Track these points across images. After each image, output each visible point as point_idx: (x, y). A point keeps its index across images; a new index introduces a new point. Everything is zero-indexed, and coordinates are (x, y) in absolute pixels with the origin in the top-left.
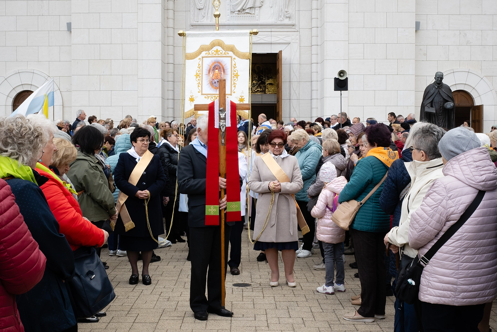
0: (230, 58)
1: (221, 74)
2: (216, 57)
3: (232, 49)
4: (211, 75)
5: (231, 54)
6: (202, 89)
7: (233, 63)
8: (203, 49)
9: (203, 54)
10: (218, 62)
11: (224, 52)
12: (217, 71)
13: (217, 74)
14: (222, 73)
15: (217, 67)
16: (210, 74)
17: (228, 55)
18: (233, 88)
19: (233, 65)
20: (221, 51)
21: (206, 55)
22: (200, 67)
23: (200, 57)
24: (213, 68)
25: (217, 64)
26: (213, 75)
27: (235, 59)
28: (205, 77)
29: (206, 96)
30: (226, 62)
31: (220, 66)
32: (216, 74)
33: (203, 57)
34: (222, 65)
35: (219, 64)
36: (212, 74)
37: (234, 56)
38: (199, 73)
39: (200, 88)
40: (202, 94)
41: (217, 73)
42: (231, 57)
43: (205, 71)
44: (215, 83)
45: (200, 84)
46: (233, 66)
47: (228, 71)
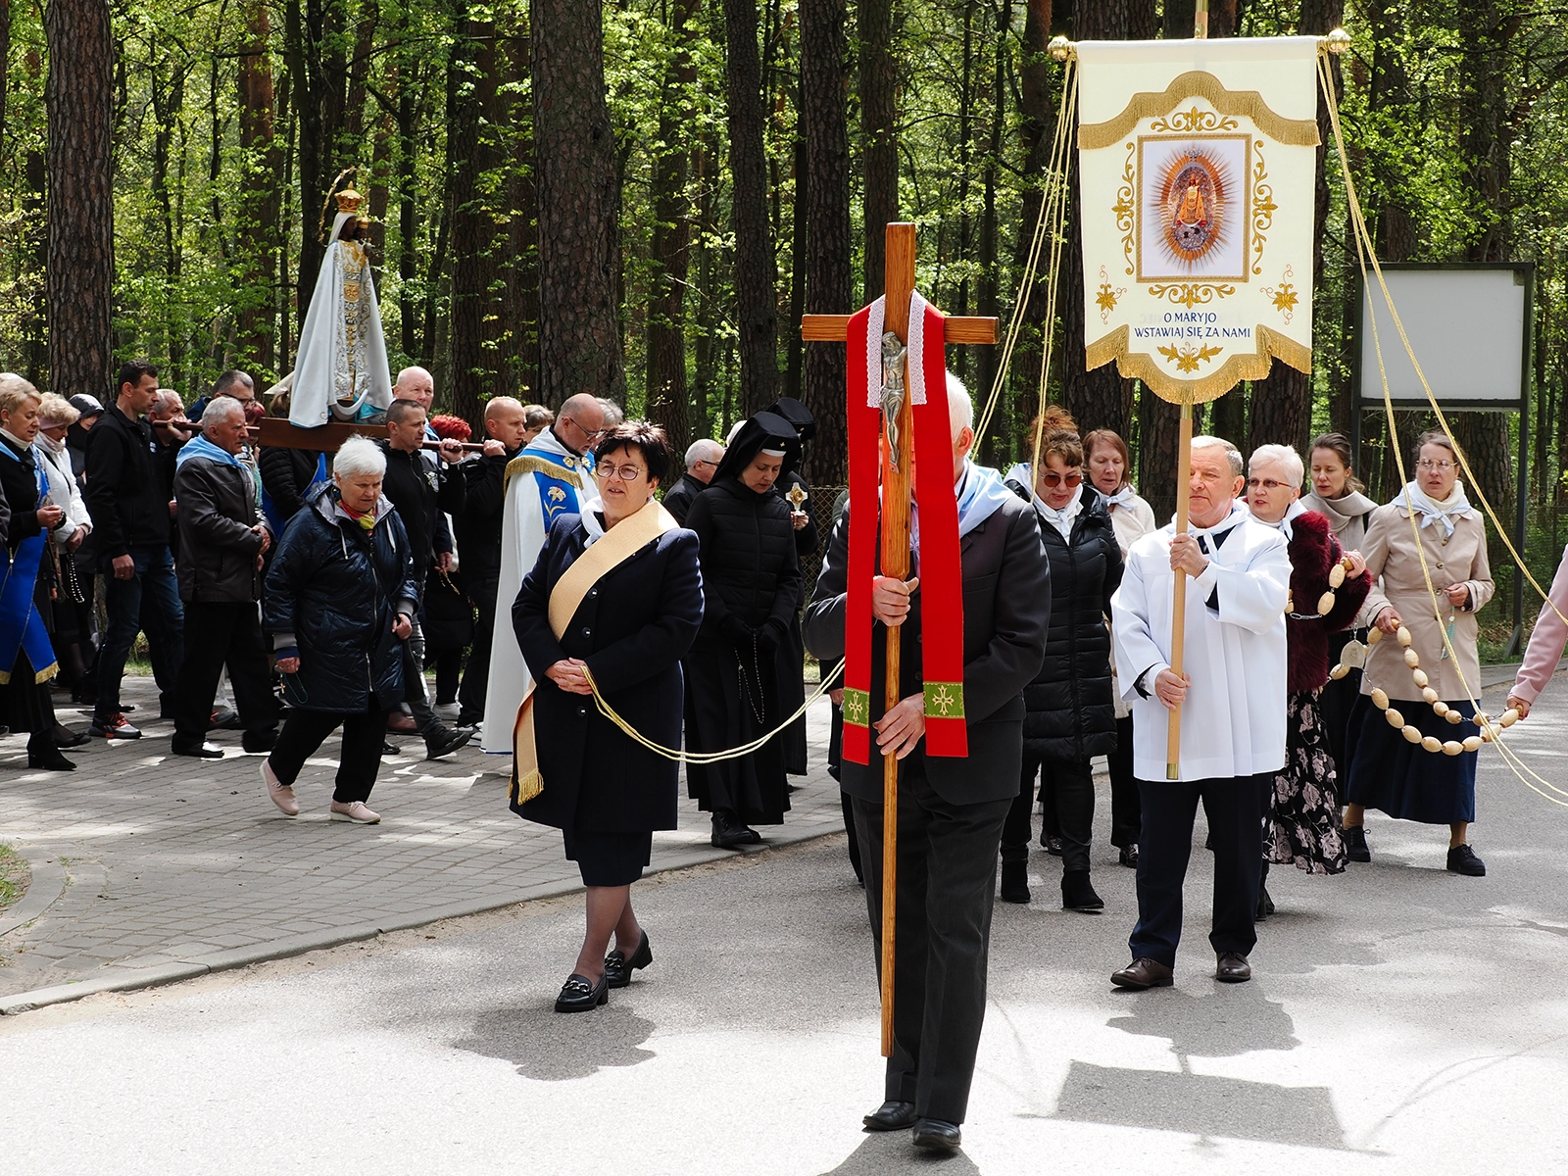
0: (1243, 142)
1: (1210, 200)
2: (1192, 137)
3: (1250, 105)
4: (1172, 206)
5: (1246, 124)
6: (1139, 260)
7: (1255, 159)
8: (1141, 106)
9: (1144, 127)
10: (1198, 157)
11: (1220, 118)
12: (1192, 190)
13: (1192, 200)
14: (1214, 197)
15: (1192, 177)
16: (1169, 201)
17: (1234, 131)
18: (1253, 255)
19: (1254, 166)
20: (1208, 117)
21: (1155, 132)
22: (1133, 175)
23: (1132, 137)
24: (1181, 178)
25: (1193, 164)
26: (1179, 206)
27: (1260, 144)
28: (1147, 212)
29: (1153, 285)
30: (1228, 156)
31: (1206, 172)
32: (1191, 204)
33: (1141, 140)
34: (1212, 169)
35: (1200, 166)
36: (1175, 204)
37: (1257, 134)
38: (1127, 199)
39: (1132, 256)
40: (1140, 280)
41: (1195, 197)
42: (1247, 137)
43: (1150, 194)
44: (1186, 234)
45: (1133, 242)
46: (1255, 173)
47: (1237, 193)
